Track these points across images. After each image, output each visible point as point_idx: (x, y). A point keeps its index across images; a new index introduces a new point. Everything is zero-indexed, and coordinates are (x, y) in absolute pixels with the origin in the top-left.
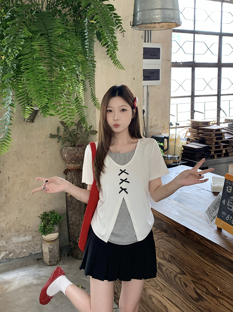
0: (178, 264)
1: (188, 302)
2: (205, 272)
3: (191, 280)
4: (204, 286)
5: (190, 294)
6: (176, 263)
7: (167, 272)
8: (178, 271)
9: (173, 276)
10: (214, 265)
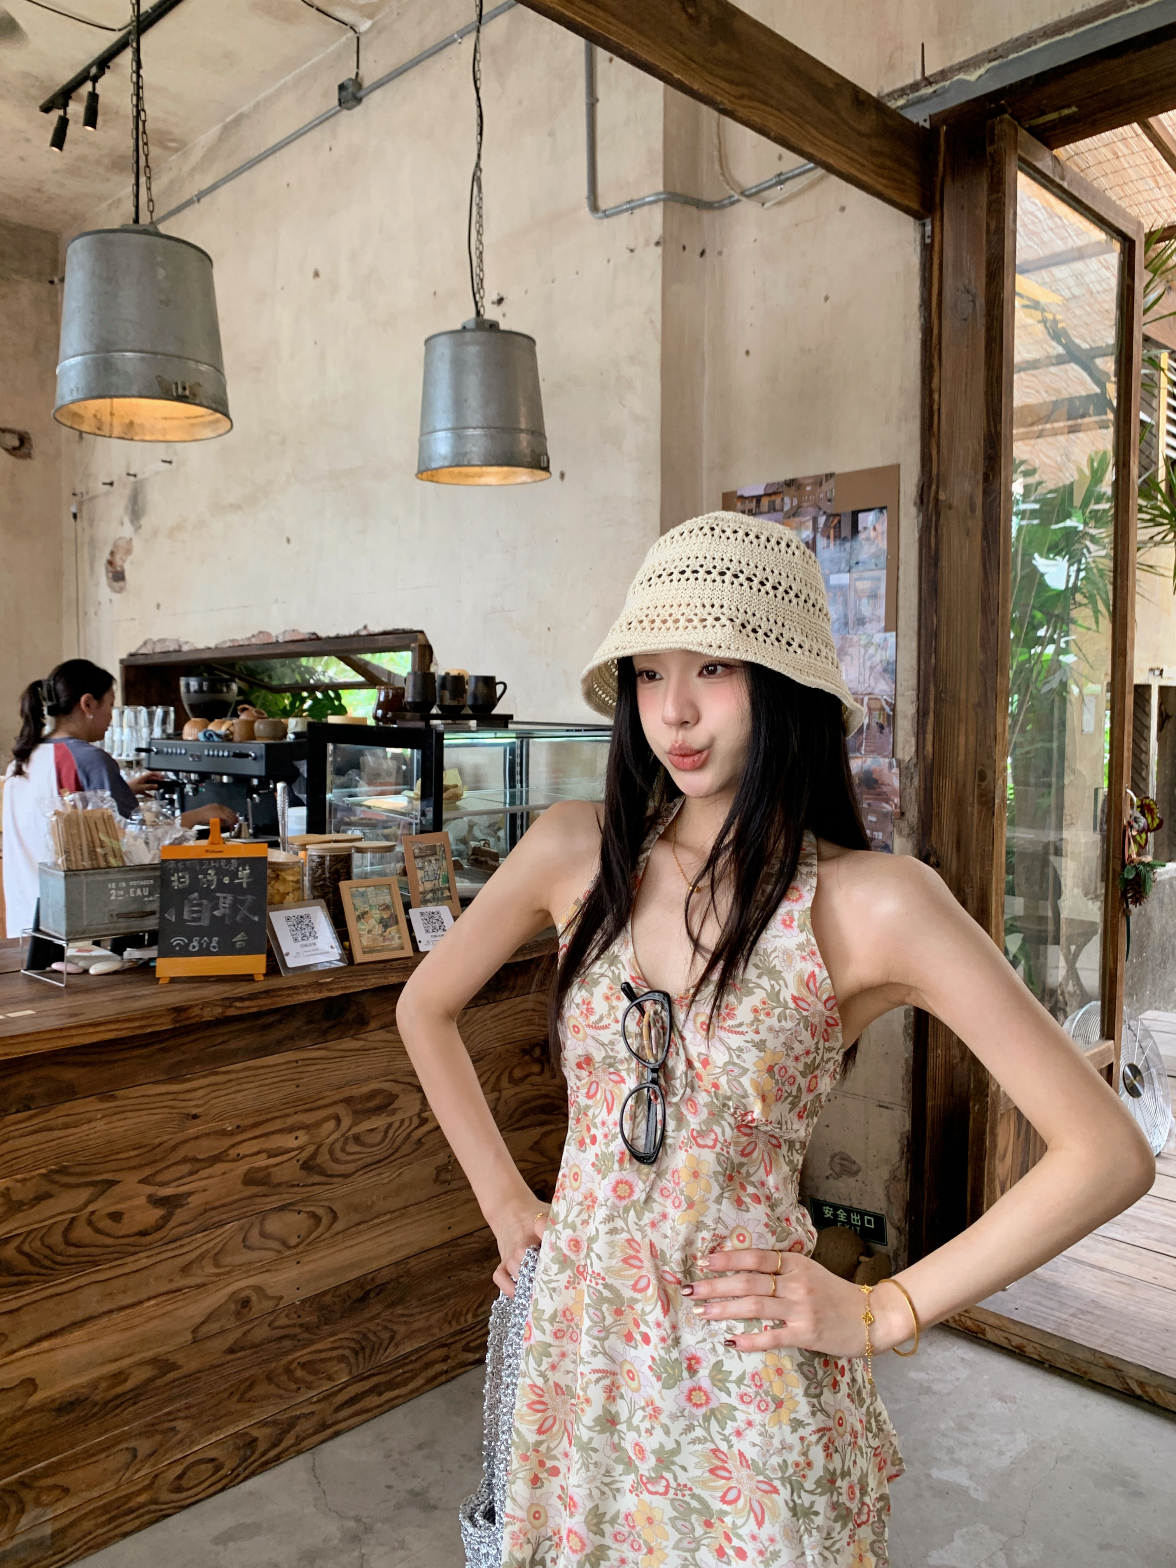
0: (83, 1174)
1: (131, 1259)
2: (188, 1115)
3: (140, 1182)
4: (185, 1160)
5: (135, 1229)
6: (72, 1180)
7: (26, 1248)
8: (85, 1194)
9: (56, 1238)
10: (216, 1074)
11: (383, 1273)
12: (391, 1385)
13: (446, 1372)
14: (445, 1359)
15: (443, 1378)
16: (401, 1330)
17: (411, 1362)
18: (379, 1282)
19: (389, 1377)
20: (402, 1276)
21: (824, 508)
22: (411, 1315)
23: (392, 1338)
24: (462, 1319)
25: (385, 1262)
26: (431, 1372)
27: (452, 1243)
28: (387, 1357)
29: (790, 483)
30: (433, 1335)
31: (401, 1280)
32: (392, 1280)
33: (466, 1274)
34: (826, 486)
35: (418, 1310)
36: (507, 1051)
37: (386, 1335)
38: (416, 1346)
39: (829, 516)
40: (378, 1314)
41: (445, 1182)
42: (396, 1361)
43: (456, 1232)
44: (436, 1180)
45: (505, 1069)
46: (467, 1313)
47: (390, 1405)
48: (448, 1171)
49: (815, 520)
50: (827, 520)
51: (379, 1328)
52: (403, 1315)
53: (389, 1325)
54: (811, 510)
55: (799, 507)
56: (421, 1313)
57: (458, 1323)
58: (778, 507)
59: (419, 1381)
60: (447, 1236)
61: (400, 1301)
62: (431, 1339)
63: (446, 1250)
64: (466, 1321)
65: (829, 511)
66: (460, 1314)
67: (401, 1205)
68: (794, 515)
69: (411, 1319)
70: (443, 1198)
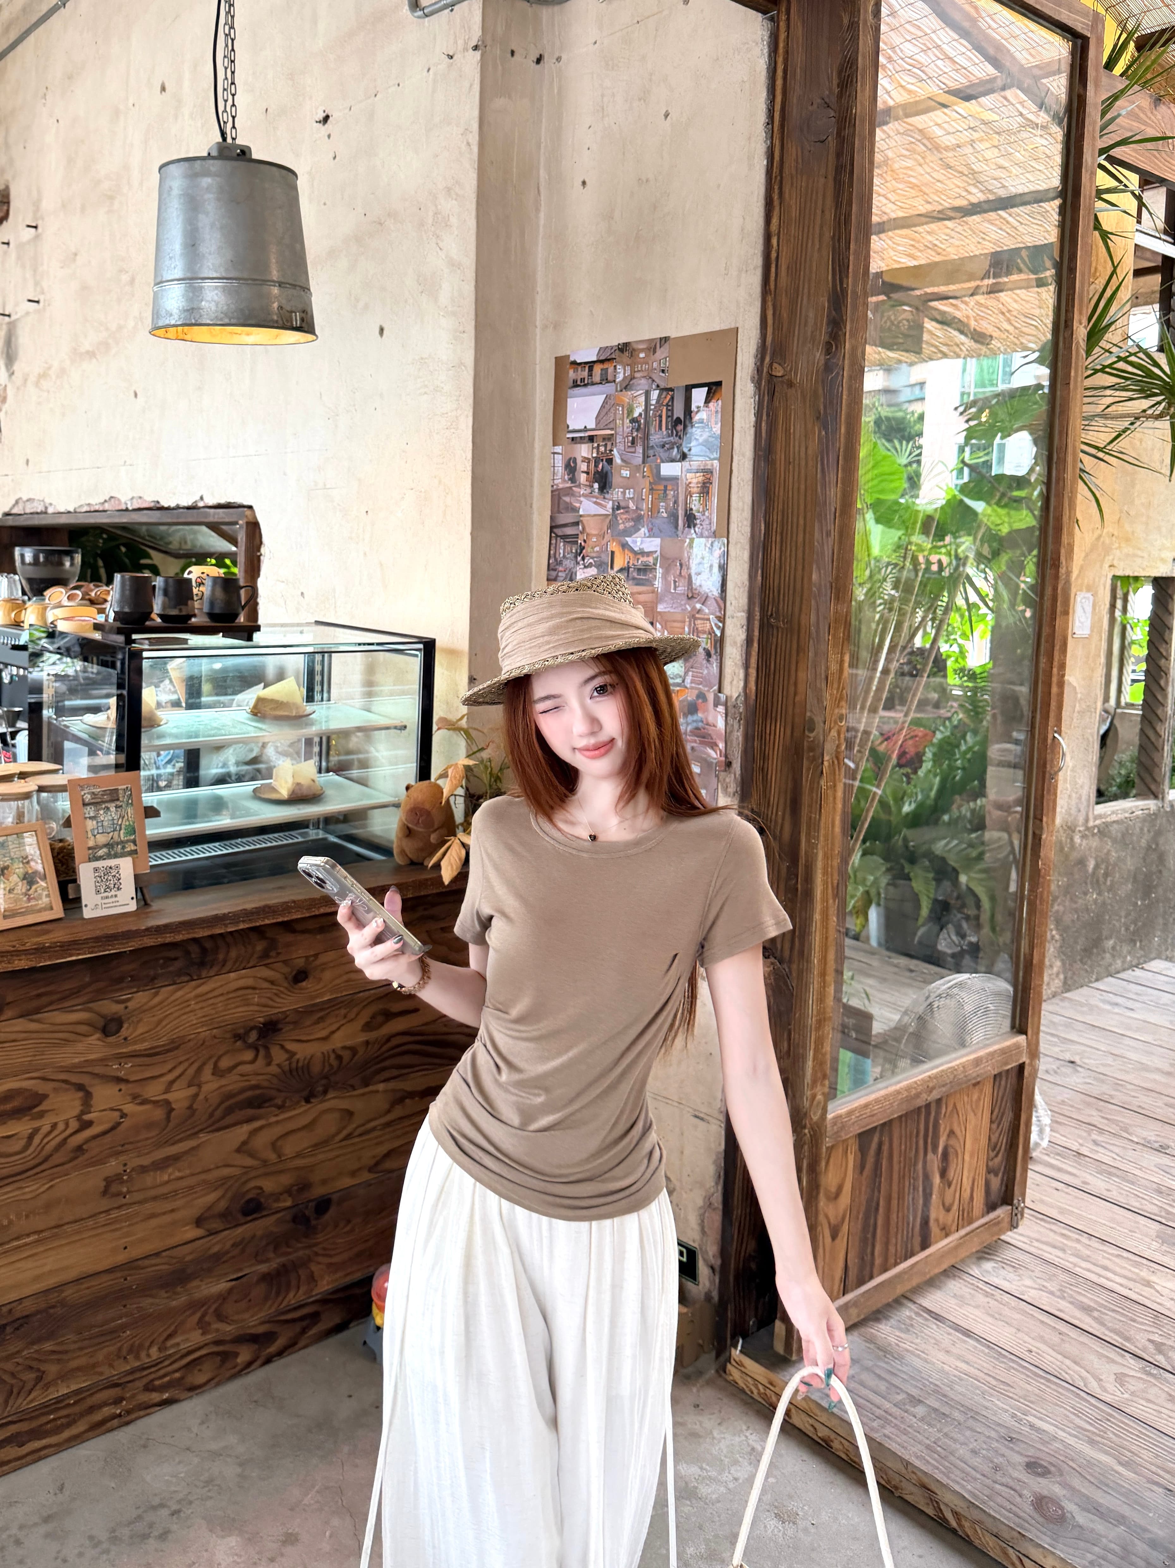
11: (26, 1303)
12: (36, 1434)
13: (120, 1415)
14: (117, 1401)
15: (115, 1422)
16: (52, 1369)
17: (69, 1405)
18: (18, 1315)
19: (34, 1424)
20: (53, 1307)
21: (658, 381)
22: (66, 1352)
23: (39, 1379)
24: (143, 1354)
25: (27, 1292)
26: (98, 1417)
27: (131, 1265)
28: (32, 1401)
29: (624, 348)
30: (101, 1374)
31: (52, 1311)
32: (38, 1312)
33: (150, 1300)
34: (661, 353)
35: (76, 1346)
36: (215, 1037)
37: (30, 1376)
38: (74, 1387)
39: (663, 390)
40: (18, 1352)
41: (118, 1194)
42: (45, 1406)
43: (136, 1252)
44: (105, 1192)
45: (210, 1058)
46: (150, 1346)
47: (36, 1456)
48: (123, 1182)
49: (647, 394)
50: (659, 396)
51: (20, 1368)
52: (54, 1352)
53: (34, 1364)
54: (643, 381)
55: (632, 378)
56: (81, 1349)
57: (137, 1357)
58: (610, 378)
59: (80, 1427)
60: (121, 1258)
61: (51, 1336)
62: (96, 1379)
63: (119, 1274)
64: (148, 1356)
65: (662, 385)
66: (141, 1346)
67: (53, 1223)
68: (626, 388)
69: (65, 1357)
70: (114, 1214)
